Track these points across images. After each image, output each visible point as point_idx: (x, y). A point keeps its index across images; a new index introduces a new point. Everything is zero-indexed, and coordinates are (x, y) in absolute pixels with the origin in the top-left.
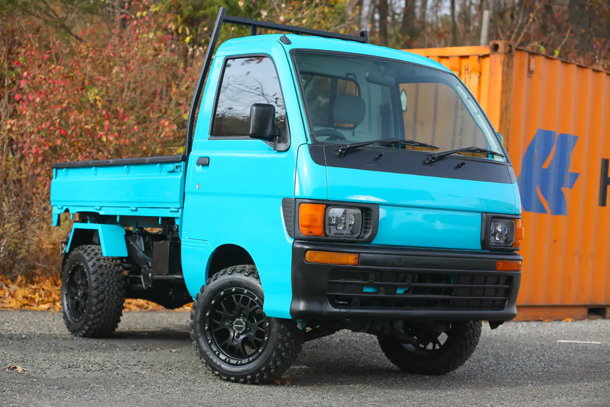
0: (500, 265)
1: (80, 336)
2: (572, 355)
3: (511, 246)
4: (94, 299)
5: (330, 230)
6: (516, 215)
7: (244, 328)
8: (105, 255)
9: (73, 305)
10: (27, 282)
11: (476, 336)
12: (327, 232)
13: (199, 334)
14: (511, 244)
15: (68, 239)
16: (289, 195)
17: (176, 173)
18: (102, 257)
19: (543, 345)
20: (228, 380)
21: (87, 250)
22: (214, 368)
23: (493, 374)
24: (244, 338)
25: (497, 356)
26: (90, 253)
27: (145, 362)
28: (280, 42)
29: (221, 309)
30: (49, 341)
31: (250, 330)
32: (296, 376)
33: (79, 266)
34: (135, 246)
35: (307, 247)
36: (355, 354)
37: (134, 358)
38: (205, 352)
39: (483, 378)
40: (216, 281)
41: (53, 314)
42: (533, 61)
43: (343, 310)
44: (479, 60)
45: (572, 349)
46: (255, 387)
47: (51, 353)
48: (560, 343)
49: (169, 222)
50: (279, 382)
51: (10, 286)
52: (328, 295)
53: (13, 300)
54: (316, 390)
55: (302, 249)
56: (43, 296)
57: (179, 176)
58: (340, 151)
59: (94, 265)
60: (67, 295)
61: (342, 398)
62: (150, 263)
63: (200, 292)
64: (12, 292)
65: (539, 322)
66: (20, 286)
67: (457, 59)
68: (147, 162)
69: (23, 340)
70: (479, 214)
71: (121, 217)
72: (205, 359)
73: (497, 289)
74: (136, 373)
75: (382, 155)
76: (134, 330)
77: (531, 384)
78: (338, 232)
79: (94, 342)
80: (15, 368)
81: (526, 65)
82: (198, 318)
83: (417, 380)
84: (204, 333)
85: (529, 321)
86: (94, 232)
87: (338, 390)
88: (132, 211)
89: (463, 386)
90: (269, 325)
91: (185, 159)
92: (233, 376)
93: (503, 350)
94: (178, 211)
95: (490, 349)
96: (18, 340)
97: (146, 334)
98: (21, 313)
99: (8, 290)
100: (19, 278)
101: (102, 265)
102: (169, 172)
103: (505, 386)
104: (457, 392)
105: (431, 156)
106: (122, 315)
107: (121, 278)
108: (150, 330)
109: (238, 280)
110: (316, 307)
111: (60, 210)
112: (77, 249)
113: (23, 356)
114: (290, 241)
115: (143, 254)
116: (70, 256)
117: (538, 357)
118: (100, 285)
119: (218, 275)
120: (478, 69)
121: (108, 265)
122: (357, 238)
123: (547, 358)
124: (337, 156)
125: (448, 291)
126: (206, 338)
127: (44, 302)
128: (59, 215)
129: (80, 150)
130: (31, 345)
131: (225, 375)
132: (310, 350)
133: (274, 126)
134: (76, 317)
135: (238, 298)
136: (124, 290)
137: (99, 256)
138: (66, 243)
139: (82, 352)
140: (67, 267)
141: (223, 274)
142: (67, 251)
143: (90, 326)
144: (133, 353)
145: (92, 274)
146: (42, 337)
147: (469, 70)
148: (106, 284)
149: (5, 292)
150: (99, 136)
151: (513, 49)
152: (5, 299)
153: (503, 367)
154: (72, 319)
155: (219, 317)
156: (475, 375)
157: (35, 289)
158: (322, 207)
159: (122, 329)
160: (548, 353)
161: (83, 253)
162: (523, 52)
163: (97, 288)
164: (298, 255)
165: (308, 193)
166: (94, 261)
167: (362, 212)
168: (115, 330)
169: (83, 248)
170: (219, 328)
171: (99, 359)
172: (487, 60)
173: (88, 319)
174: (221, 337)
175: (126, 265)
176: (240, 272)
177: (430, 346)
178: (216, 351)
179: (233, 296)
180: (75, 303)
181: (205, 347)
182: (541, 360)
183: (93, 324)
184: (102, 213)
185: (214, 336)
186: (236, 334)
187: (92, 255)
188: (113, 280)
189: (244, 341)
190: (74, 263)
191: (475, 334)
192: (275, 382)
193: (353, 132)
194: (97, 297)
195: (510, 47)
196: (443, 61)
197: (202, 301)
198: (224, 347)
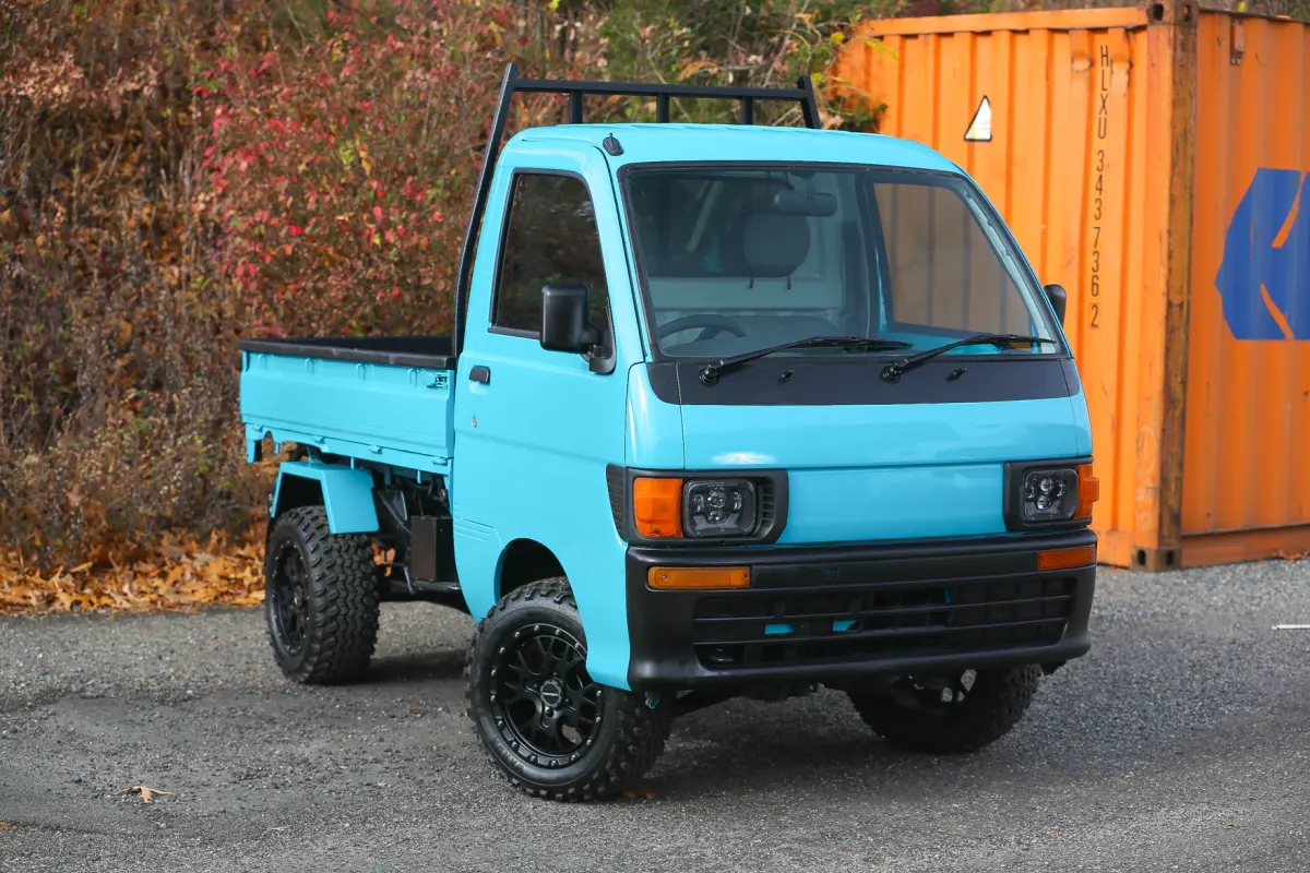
0: (1047, 559)
1: (300, 683)
2: (1280, 669)
3: (1072, 518)
4: (318, 614)
5: (693, 524)
6: (1078, 457)
7: (560, 698)
8: (334, 531)
9: (287, 622)
10: (231, 542)
11: (1029, 678)
12: (688, 528)
13: (480, 710)
14: (1072, 514)
15: (274, 488)
16: (620, 461)
17: (438, 389)
18: (330, 535)
19: (1235, 641)
20: (536, 795)
21: (303, 518)
22: (510, 771)
23: (1076, 743)
24: (561, 717)
25: (1119, 684)
26: (308, 525)
27: (398, 751)
28: (604, 151)
29: (517, 662)
30: (236, 703)
31: (571, 703)
32: (679, 772)
33: (290, 550)
34: (390, 510)
35: (651, 560)
37: (382, 740)
38: (493, 743)
39: (1048, 757)
40: (505, 612)
42: (1239, 29)
43: (725, 673)
44: (1128, 37)
45: (1291, 650)
46: (581, 809)
47: (229, 735)
48: (1278, 631)
49: (436, 481)
50: (632, 796)
51: (195, 555)
52: (697, 647)
53: (200, 586)
54: (696, 812)
55: (643, 562)
57: (444, 396)
58: (707, 373)
59: (317, 548)
60: (275, 600)
61: (736, 832)
64: (199, 569)
66: (216, 553)
67: (1084, 35)
68: (391, 363)
69: (184, 705)
70: (998, 467)
71: (357, 460)
72: (493, 755)
73: (1043, 605)
74: (368, 785)
75: (789, 375)
77: (1136, 769)
78: (711, 527)
79: (323, 696)
80: (140, 790)
81: (1226, 44)
82: (477, 680)
84: (490, 707)
86: (315, 486)
87: (740, 809)
88: (373, 452)
89: (994, 784)
90: (603, 693)
91: (452, 365)
92: (544, 788)
93: (1143, 664)
94: (446, 464)
95: (1117, 660)
96: (175, 703)
99: (191, 566)
100: (214, 537)
101: (332, 549)
102: (429, 387)
104: (971, 803)
105: (896, 363)
107: (369, 571)
109: (543, 610)
110: (672, 671)
111: (258, 433)
112: (287, 514)
114: (623, 546)
115: (405, 527)
116: (276, 528)
118: (328, 588)
119: (508, 598)
120: (1126, 53)
121: (345, 548)
122: (748, 535)
123: (1221, 683)
124: (701, 381)
125: (940, 618)
126: (494, 717)
128: (258, 443)
130: (196, 718)
131: (531, 786)
133: (587, 325)
134: (292, 646)
135: (545, 642)
136: (377, 592)
139: (289, 729)
140: (273, 548)
141: (517, 598)
142: (273, 514)
143: (316, 665)
144: (384, 727)
145: (315, 566)
146: (227, 690)
147: (1110, 56)
148: (339, 585)
149: (185, 570)
150: (368, 232)
151: (1195, 12)
152: (184, 584)
153: (1111, 719)
154: (285, 650)
155: (514, 677)
156: (1038, 748)
157: (246, 558)
160: (1232, 667)
161: (298, 524)
162: (1217, 17)
163: (325, 592)
164: (635, 575)
165: (649, 459)
166: (315, 541)
167: (757, 486)
169: (297, 515)
170: (516, 698)
171: (313, 749)
172: (1142, 37)
173: (310, 653)
174: (520, 715)
176: (547, 595)
177: (947, 695)
178: (511, 742)
179: (537, 638)
180: (289, 616)
181: (493, 734)
182: (1204, 691)
183: (319, 662)
184: (325, 449)
185: (507, 711)
186: (547, 708)
187: (311, 530)
188: (354, 575)
189: (561, 721)
190: (284, 541)
191: (1026, 674)
192: (626, 794)
193: (786, 283)
194: (324, 610)
195: (1189, 7)
196: (1059, 38)
197: (482, 648)
198: (527, 734)
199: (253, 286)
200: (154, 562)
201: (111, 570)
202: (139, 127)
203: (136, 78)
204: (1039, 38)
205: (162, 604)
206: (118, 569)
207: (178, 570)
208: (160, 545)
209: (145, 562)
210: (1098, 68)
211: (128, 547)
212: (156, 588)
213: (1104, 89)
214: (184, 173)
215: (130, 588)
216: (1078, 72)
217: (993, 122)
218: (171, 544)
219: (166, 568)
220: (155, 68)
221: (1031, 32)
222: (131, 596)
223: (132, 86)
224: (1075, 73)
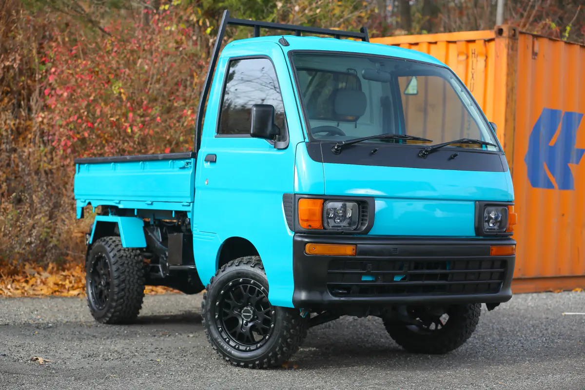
0: (494, 250)
1: (104, 323)
2: (574, 328)
3: (505, 232)
4: (115, 288)
5: (328, 223)
6: (508, 202)
7: (252, 316)
8: (124, 246)
9: (97, 294)
10: (58, 269)
11: (476, 316)
12: (326, 225)
13: (210, 323)
14: (504, 230)
15: (91, 231)
16: (289, 190)
17: (186, 169)
18: (122, 248)
19: (548, 318)
20: (238, 365)
21: (108, 241)
22: (224, 354)
23: (494, 351)
24: (252, 326)
25: (502, 332)
26: (111, 244)
27: (162, 349)
28: (280, 44)
29: (229, 298)
30: (75, 329)
31: (257, 318)
32: (305, 359)
33: (101, 257)
34: (154, 238)
35: (306, 240)
36: (365, 334)
37: (152, 345)
38: (216, 340)
39: (483, 356)
40: (224, 273)
41: (81, 300)
42: (537, 43)
43: (342, 299)
44: (485, 44)
45: (575, 322)
46: (262, 371)
47: (74, 341)
48: (565, 315)
49: (182, 215)
50: (286, 366)
51: (42, 273)
52: (328, 285)
53: (45, 287)
54: (320, 374)
55: (302, 241)
56: (73, 282)
57: (189, 172)
58: (336, 147)
59: (115, 255)
60: (91, 284)
61: (344, 381)
62: (167, 253)
63: (210, 283)
64: (44, 280)
65: (549, 293)
66: (51, 273)
67: (464, 43)
68: (160, 159)
69: (49, 329)
70: (473, 203)
71: (138, 210)
72: (216, 346)
73: (492, 273)
74: (152, 360)
75: (375, 151)
76: (158, 314)
77: (528, 361)
78: (336, 225)
79: (116, 328)
80: (37, 359)
81: (530, 48)
82: (209, 307)
83: (420, 359)
84: (215, 321)
85: (540, 292)
86: (115, 225)
87: (342, 373)
88: (148, 204)
89: (463, 365)
90: (275, 313)
91: (195, 156)
92: (242, 362)
93: (509, 325)
94: (189, 205)
95: (496, 324)
96: (44, 329)
97: (168, 318)
98: (51, 300)
99: (40, 278)
100: (51, 266)
101: (122, 256)
102: (181, 168)
103: (503, 364)
104: (455, 372)
105: (424, 149)
106: (142, 302)
107: (141, 267)
108: (172, 314)
109: (245, 271)
110: (316, 297)
111: (83, 203)
112: (100, 240)
113: (47, 346)
114: (291, 234)
115: (160, 245)
116: (93, 248)
117: (541, 332)
118: (121, 275)
119: (226, 266)
120: (484, 52)
121: (129, 256)
122: (355, 230)
123: (550, 332)
124: (333, 152)
125: (444, 277)
126: (217, 326)
127: (74, 288)
128: (83, 209)
129: (107, 141)
130: (56, 334)
131: (236, 360)
132: (322, 330)
133: (273, 125)
134: (100, 305)
135: (245, 288)
136: (144, 279)
137: (119, 247)
138: (90, 234)
139: (104, 339)
140: (90, 258)
141: (231, 265)
142: (91, 242)
143: (113, 314)
144: (152, 340)
145: (114, 264)
146: (68, 325)
147: (476, 53)
148: (126, 273)
149: (37, 279)
150: (124, 127)
151: (517, 33)
152: (37, 286)
153: (505, 343)
154: (96, 307)
155: (228, 306)
156: (477, 353)
157: (66, 276)
158: (320, 201)
159: (146, 314)
160: (551, 327)
161: (105, 244)
162: (527, 35)
163: (119, 277)
164: (298, 248)
165: (307, 189)
166: (115, 252)
167: (359, 205)
168: (137, 316)
169: (105, 240)
170: (229, 317)
171: (119, 347)
172: (492, 44)
173: (111, 307)
174: (230, 325)
175: (147, 254)
176: (247, 264)
177: (433, 326)
178: (226, 339)
179: (241, 286)
180: (98, 291)
181: (216, 335)
182: (543, 335)
183: (115, 312)
184: (121, 206)
185: (224, 324)
186: (244, 322)
187: (113, 246)
188: (133, 269)
189: (252, 328)
190: (97, 254)
191: (475, 314)
192: (283, 366)
193: (354, 125)
194: (118, 286)
195: (514, 30)
196: (451, 45)
197: (212, 291)
198: (234, 335)
199: (69, 151)
200: (22, 276)
201: (2, 278)
202: (9, 86)
203: (10, 60)
204: (442, 46)
205: (27, 294)
206: (4, 278)
207: (33, 280)
208: (24, 268)
209: (18, 275)
210: (470, 60)
211: (10, 268)
212: (24, 287)
213: (473, 69)
214: (32, 103)
215: (11, 287)
216: (461, 61)
217: (418, 86)
218: (30, 268)
219: (28, 279)
220: (19, 55)
221: (438, 43)
222: (12, 290)
223: (7, 63)
224: (459, 62)
